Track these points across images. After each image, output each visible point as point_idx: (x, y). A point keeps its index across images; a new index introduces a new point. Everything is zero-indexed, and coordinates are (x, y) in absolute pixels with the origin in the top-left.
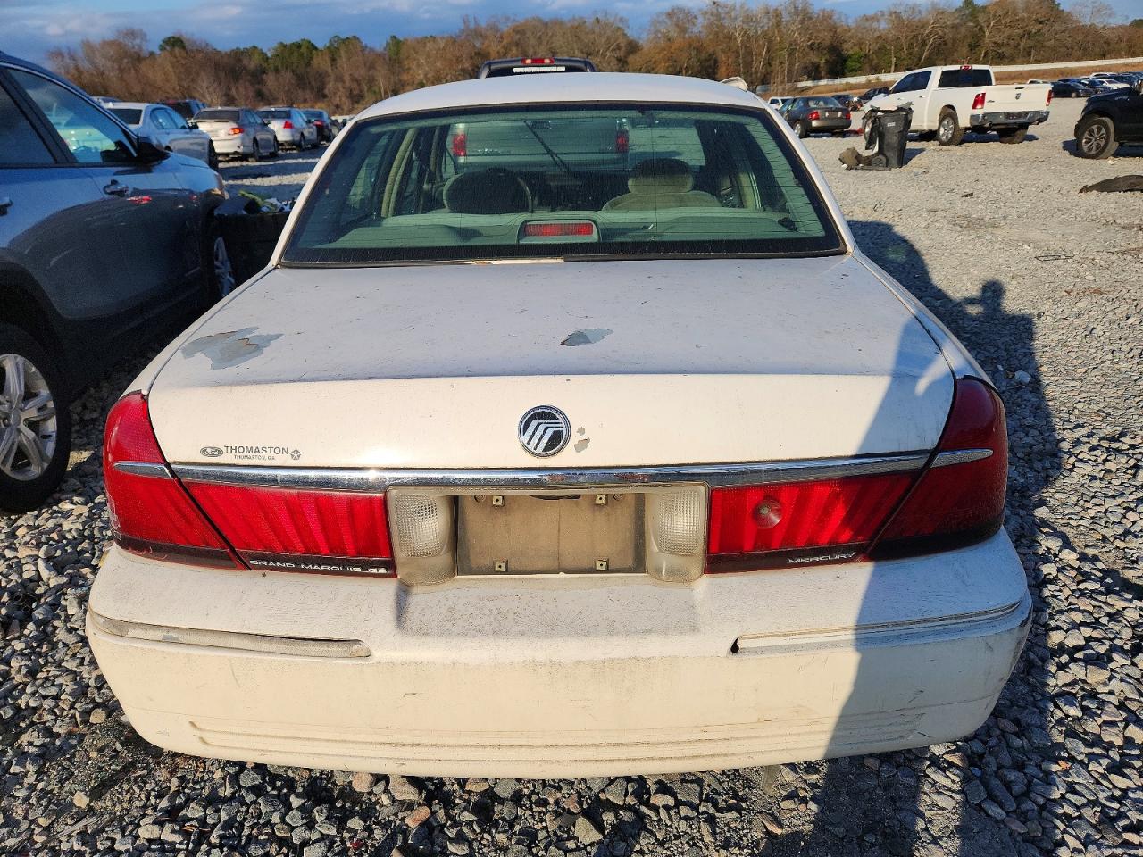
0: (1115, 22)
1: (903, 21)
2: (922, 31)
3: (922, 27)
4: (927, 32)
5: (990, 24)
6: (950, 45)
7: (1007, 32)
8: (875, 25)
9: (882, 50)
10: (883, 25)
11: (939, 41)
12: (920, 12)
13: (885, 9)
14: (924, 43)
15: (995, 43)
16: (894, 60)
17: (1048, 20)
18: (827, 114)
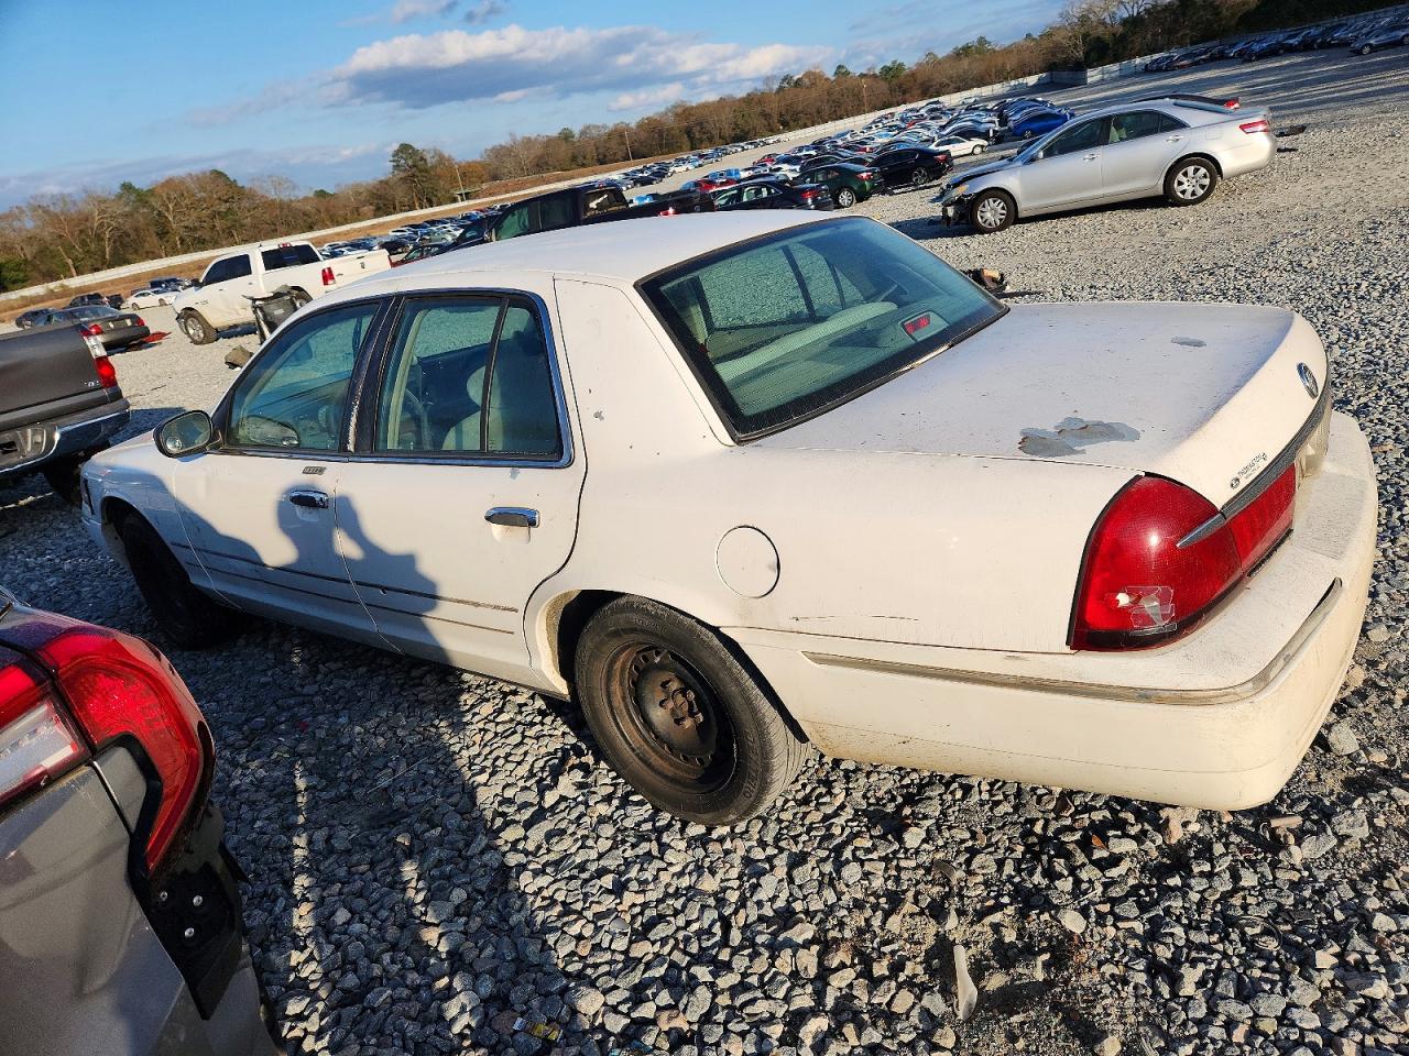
0: (301, 194)
1: (56, 215)
2: (89, 224)
3: (87, 220)
4: (96, 225)
5: (168, 208)
6: (133, 236)
7: (194, 214)
8: (16, 224)
9: (43, 251)
10: (29, 224)
11: (117, 234)
12: (75, 203)
13: (23, 205)
14: (99, 238)
15: (186, 227)
16: (70, 261)
17: (233, 198)
18: (112, 326)
